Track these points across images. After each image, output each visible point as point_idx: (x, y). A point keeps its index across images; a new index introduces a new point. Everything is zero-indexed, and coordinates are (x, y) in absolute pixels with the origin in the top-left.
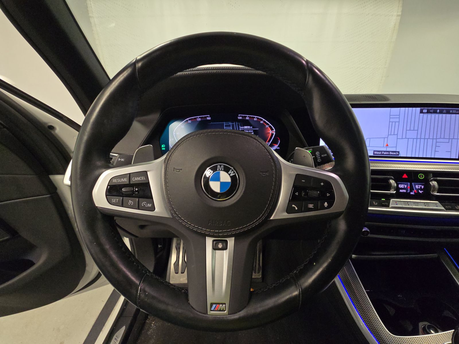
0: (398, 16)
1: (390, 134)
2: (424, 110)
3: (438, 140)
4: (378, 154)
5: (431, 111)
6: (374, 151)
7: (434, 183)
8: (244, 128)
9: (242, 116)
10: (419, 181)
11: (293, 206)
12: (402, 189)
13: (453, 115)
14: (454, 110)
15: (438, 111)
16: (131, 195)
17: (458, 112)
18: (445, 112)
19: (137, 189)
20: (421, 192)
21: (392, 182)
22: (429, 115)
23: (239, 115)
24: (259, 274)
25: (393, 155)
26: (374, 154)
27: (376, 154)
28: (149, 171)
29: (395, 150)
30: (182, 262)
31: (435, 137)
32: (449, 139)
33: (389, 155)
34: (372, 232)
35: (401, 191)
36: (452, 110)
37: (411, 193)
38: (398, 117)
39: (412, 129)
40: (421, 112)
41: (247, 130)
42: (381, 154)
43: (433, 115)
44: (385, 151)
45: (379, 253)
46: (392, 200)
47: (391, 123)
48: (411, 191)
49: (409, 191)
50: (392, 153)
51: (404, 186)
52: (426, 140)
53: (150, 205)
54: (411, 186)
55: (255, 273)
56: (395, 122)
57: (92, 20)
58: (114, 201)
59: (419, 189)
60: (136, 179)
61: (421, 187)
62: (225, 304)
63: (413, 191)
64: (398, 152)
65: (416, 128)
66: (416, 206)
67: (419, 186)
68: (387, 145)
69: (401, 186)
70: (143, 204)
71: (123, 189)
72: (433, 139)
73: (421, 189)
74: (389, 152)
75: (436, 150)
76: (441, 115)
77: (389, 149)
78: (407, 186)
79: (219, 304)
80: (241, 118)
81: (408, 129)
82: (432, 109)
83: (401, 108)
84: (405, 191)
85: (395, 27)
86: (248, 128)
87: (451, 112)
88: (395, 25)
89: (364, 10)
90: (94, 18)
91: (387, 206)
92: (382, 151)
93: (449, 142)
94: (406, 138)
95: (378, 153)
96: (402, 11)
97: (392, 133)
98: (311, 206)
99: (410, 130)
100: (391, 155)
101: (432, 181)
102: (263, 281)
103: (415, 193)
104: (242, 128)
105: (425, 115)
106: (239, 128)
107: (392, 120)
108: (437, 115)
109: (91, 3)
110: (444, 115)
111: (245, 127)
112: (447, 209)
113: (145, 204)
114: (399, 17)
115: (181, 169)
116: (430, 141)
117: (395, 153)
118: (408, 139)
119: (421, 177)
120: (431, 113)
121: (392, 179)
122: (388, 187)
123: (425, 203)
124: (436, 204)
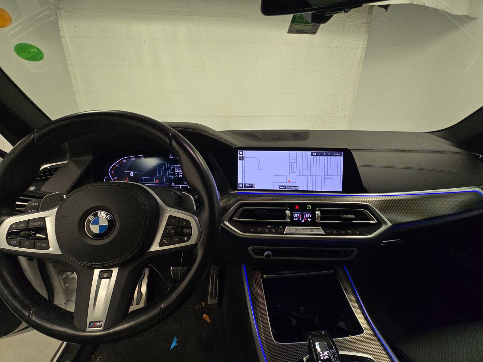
0: (363, 48)
1: (290, 172)
2: (314, 153)
3: (326, 177)
4: (283, 189)
5: (319, 154)
6: (280, 186)
7: (318, 213)
8: (175, 167)
9: (173, 156)
10: (308, 211)
11: (164, 240)
12: (295, 218)
13: (335, 157)
14: (337, 153)
15: (324, 154)
16: (27, 237)
17: (340, 155)
18: (329, 154)
19: (33, 233)
20: (309, 220)
21: (288, 212)
22: (318, 157)
23: (170, 155)
24: (214, 300)
25: (294, 189)
26: (280, 188)
27: (281, 189)
28: (46, 217)
29: (295, 185)
30: (138, 293)
31: (323, 175)
32: (334, 176)
33: (291, 189)
34: (273, 255)
35: (295, 219)
36: (335, 153)
37: (302, 221)
38: (296, 158)
39: (306, 168)
40: (312, 155)
41: (178, 168)
42: (285, 189)
43: (321, 157)
44: (288, 186)
45: (287, 272)
46: (287, 227)
47: (291, 163)
48: (302, 219)
49: (300, 220)
50: (293, 188)
51: (297, 215)
52: (317, 177)
53: (44, 245)
54: (302, 215)
55: (212, 299)
56: (294, 162)
57: (63, 40)
58: (13, 243)
59: (308, 217)
60: (34, 224)
61: (310, 216)
62: (101, 321)
63: (304, 219)
64: (298, 187)
65: (309, 168)
66: (303, 231)
67: (308, 215)
68: (289, 181)
69: (295, 215)
70: (39, 244)
71: (21, 233)
72: (322, 176)
73: (309, 218)
74: (291, 186)
75: (325, 185)
76: (326, 157)
77: (290, 185)
78: (300, 215)
79: (97, 322)
80: (172, 157)
81: (304, 168)
82: (319, 153)
83: (297, 152)
84: (297, 219)
85: (361, 59)
86: (178, 166)
87: (334, 154)
88: (361, 57)
89: (332, 43)
90: (65, 38)
91: (282, 233)
92: (285, 186)
93: (334, 179)
94: (302, 175)
95: (283, 187)
96: (367, 45)
97: (292, 172)
98: (176, 240)
99: (305, 169)
100: (293, 189)
101: (317, 210)
102: (219, 307)
103: (305, 221)
104: (173, 167)
105: (315, 157)
106: (170, 166)
107: (291, 161)
108: (323, 157)
109: (63, 22)
110: (329, 157)
111: (176, 165)
112: (327, 234)
113: (40, 244)
114: (364, 50)
115: (68, 216)
116: (320, 177)
117: (295, 188)
118: (304, 176)
119: (309, 207)
120: (319, 155)
121: (288, 210)
122: (284, 217)
123: (311, 229)
124: (319, 230)
